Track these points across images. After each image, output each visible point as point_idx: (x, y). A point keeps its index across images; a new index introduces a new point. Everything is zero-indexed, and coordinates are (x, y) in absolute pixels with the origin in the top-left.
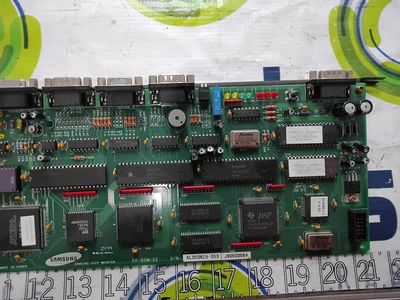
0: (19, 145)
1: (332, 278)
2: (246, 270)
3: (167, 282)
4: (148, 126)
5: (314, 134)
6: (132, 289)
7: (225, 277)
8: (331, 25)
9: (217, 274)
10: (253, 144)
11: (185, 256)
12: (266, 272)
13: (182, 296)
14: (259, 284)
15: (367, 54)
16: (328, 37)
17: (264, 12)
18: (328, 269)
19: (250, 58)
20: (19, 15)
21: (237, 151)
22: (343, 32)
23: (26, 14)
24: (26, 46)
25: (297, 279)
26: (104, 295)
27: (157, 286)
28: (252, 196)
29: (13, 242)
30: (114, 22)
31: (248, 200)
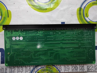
1: (74, 69)
3: (39, 69)
6: (32, 70)
7: (51, 68)
8: (77, 12)
9: (50, 68)
12: (60, 68)
13: (42, 72)
14: (59, 70)
15: (85, 19)
16: (76, 15)
17: (62, 9)
18: (74, 67)
19: (58, 20)
20: (7, 10)
22: (80, 14)
23: (8, 9)
24: (8, 17)
25: (67, 69)
26: (26, 72)
27: (37, 70)
30: (28, 11)
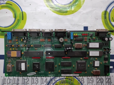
0: (22, 45)
1: (99, 82)
2: (77, 79)
3: (57, 81)
4: (54, 41)
5: (96, 45)
6: (48, 82)
7: (72, 80)
8: (102, 16)
9: (70, 79)
10: (81, 47)
11: (62, 75)
12: (82, 79)
14: (81, 82)
15: (111, 24)
16: (101, 19)
17: (84, 12)
18: (99, 79)
19: (80, 24)
21: (76, 49)
22: (105, 18)
23: (23, 11)
24: (23, 20)
25: (90, 82)
26: (41, 83)
27: (55, 82)
28: (80, 60)
29: (19, 69)
30: (45, 14)
31: (79, 61)
